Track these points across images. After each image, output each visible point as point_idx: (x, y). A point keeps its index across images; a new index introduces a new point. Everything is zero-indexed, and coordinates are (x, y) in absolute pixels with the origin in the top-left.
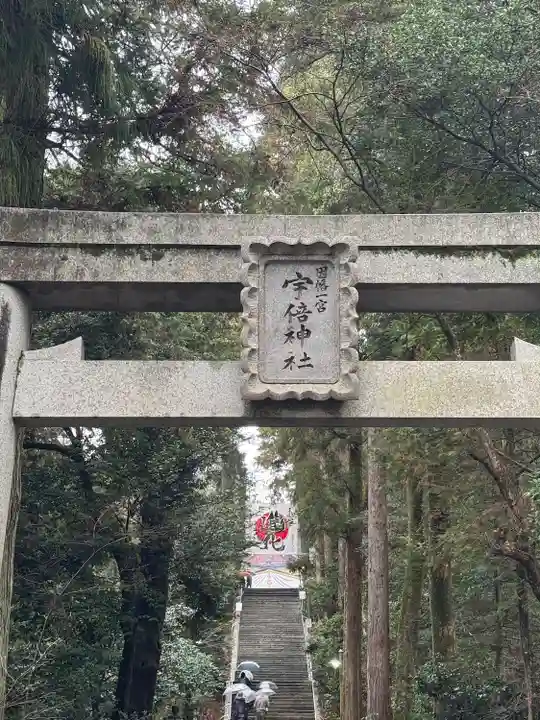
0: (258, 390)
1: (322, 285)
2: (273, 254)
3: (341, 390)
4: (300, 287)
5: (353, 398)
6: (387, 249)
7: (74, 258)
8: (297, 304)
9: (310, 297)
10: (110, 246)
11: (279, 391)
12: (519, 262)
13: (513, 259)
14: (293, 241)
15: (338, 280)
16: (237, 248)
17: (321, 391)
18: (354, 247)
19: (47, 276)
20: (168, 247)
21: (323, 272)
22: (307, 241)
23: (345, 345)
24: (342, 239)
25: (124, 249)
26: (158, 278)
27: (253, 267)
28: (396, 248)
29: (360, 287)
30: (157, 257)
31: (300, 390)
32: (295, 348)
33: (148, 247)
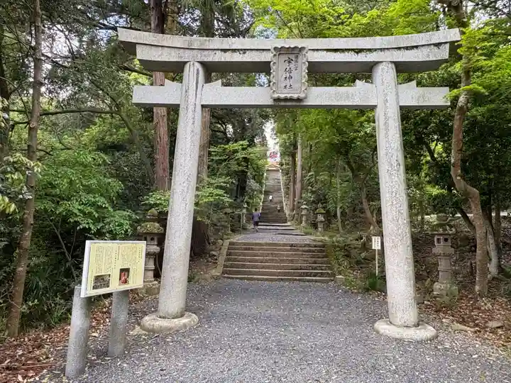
0: (276, 96)
1: (296, 61)
2: (280, 51)
3: (302, 95)
4: (289, 62)
5: (306, 98)
6: (317, 50)
7: (219, 53)
8: (288, 68)
9: (292, 66)
10: (229, 50)
11: (282, 96)
12: (359, 54)
13: (357, 53)
14: (287, 46)
15: (302, 59)
16: (269, 50)
17: (295, 96)
18: (307, 49)
19: (210, 59)
20: (248, 50)
21: (297, 57)
22: (292, 46)
23: (303, 81)
24: (303, 45)
25: (234, 50)
26: (245, 60)
27: (275, 55)
28: (321, 50)
29: (308, 62)
30: (244, 53)
31: (289, 96)
32: (288, 83)
33: (241, 50)
